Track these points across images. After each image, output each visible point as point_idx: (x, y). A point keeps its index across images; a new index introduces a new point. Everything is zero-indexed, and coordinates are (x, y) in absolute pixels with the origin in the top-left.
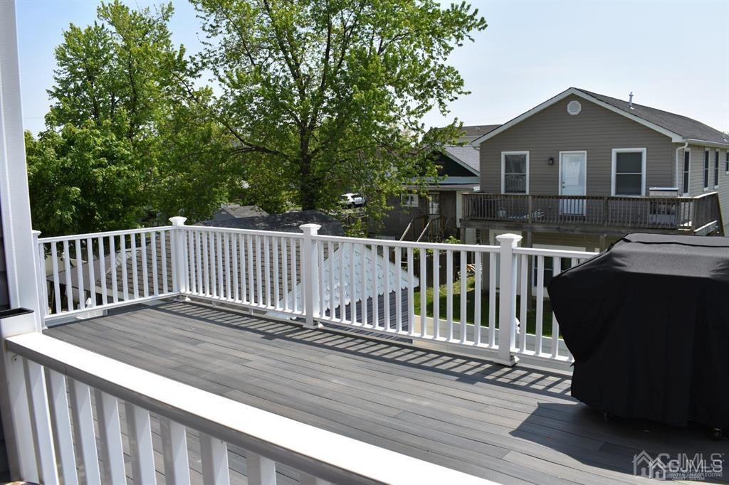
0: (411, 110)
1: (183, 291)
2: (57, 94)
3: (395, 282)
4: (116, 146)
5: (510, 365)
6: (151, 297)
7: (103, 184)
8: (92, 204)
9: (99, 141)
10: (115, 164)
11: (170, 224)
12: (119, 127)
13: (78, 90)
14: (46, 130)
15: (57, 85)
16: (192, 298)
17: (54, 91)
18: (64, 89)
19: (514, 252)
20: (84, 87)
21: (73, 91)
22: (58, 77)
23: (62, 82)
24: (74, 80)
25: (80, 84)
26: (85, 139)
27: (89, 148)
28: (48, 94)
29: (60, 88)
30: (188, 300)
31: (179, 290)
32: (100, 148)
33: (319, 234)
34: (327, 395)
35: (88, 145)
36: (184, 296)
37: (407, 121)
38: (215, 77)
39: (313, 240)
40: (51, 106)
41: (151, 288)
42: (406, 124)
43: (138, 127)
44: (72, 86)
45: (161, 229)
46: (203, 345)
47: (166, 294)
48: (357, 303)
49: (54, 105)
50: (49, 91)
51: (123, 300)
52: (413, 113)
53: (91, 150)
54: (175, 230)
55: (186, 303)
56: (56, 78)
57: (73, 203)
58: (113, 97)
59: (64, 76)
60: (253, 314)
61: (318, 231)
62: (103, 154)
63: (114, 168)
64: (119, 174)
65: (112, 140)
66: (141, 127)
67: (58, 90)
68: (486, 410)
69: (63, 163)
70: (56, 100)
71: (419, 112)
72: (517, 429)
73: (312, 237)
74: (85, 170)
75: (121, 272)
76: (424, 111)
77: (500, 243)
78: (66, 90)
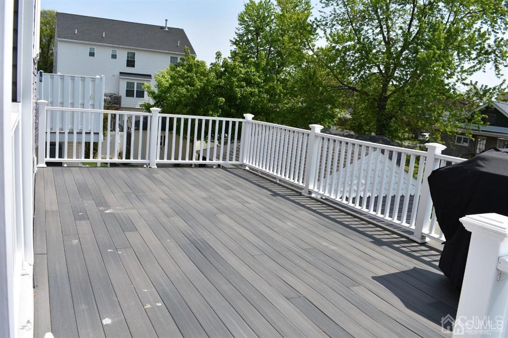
0: (464, 69)
1: (245, 162)
2: (235, 43)
3: (406, 188)
4: (254, 75)
5: (419, 242)
6: (223, 162)
7: (240, 99)
8: (232, 110)
9: (243, 71)
10: (250, 87)
11: (244, 118)
12: (259, 63)
13: (248, 41)
14: (215, 62)
15: (236, 37)
16: (250, 168)
17: (234, 41)
18: (240, 40)
19: (436, 157)
20: (252, 40)
21: (245, 41)
22: (238, 32)
23: (240, 35)
24: (247, 34)
25: (250, 38)
26: (233, 69)
27: (235, 75)
28: (230, 43)
29: (238, 39)
30: (247, 168)
31: (243, 161)
32: (242, 75)
33: (321, 132)
34: (275, 229)
35: (235, 72)
36: (245, 166)
37: (459, 77)
38: (324, 35)
39: (316, 136)
40: (231, 50)
41: (225, 155)
42: (459, 79)
43: (283, 69)
44: (245, 38)
45: (237, 120)
46: (233, 191)
47: (234, 162)
48: (375, 197)
49: (233, 50)
50: (231, 41)
51: (212, 160)
52: (465, 71)
53: (236, 76)
54: (245, 122)
55: (245, 170)
56: (236, 33)
57: (220, 107)
58: (270, 48)
59: (241, 32)
60: (278, 182)
61: (321, 130)
62: (245, 80)
63: (249, 89)
64: (251, 93)
65: (251, 72)
66: (285, 68)
67: (237, 40)
68: (372, 262)
69: (219, 83)
70: (235, 46)
71: (470, 71)
72: (380, 276)
73: (315, 133)
74: (232, 89)
75: (233, 152)
76: (474, 71)
77: (427, 149)
78: (241, 40)
